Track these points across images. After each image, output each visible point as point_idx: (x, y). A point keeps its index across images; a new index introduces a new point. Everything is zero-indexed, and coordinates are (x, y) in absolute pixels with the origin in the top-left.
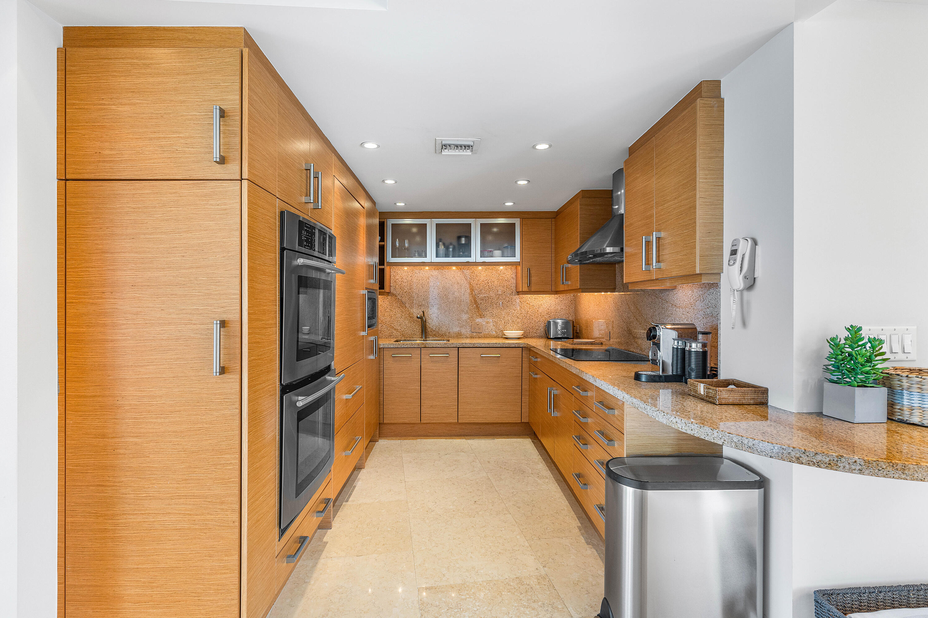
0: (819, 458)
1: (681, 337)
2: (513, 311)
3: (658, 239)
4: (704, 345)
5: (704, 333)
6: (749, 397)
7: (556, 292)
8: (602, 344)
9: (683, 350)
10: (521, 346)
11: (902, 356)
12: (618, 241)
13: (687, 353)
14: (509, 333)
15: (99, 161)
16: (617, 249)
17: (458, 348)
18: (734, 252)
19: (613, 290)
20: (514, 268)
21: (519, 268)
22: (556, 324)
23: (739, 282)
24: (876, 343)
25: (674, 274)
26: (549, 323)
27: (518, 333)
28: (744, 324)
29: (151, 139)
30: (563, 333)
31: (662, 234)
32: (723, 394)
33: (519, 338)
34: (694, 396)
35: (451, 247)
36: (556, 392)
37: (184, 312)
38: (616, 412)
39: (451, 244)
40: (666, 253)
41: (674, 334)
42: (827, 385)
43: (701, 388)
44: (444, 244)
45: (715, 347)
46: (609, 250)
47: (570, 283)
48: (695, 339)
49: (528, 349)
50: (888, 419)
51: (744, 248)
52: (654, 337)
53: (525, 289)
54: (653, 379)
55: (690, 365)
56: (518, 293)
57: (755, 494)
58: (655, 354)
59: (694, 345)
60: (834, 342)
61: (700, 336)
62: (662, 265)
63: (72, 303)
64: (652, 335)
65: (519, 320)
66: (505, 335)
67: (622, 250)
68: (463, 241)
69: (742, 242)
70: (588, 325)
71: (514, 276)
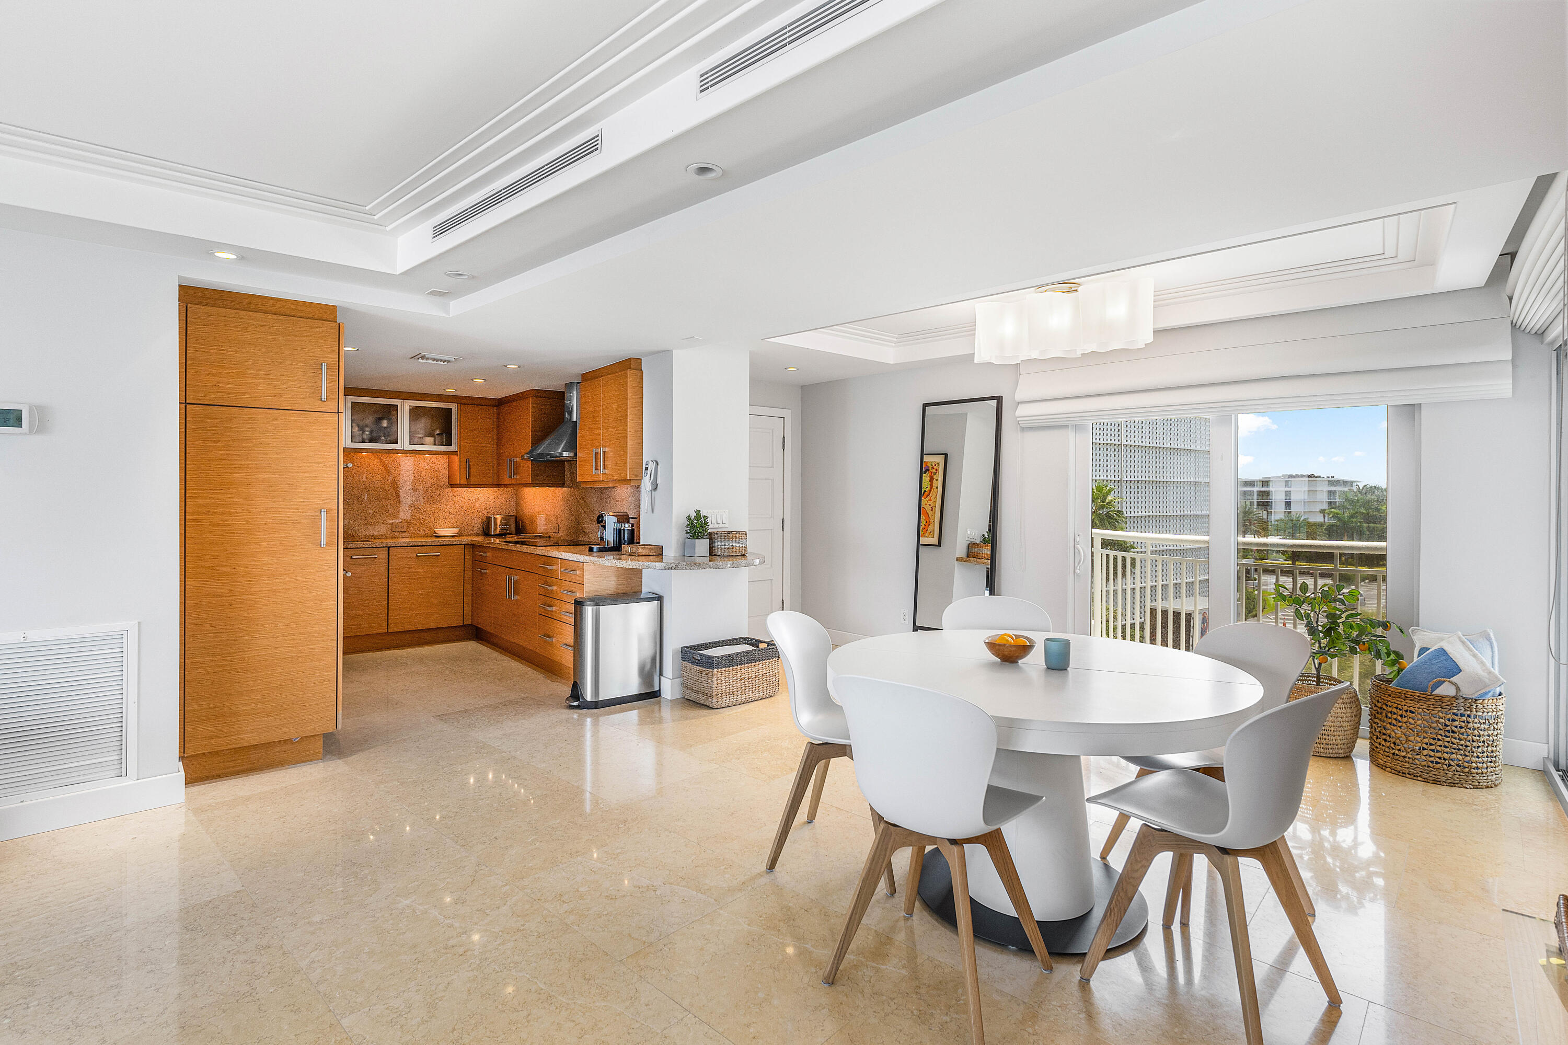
0: (672, 565)
1: (618, 521)
2: (445, 506)
3: (604, 452)
4: (633, 525)
5: (632, 518)
6: (653, 552)
7: (498, 486)
8: (550, 537)
9: (620, 530)
10: (464, 543)
11: (721, 526)
12: (572, 446)
13: (622, 531)
14: (442, 531)
15: (218, 392)
16: (572, 454)
17: (389, 548)
18: (647, 469)
19: (563, 485)
20: (445, 457)
21: (456, 459)
22: (495, 519)
23: (649, 487)
24: (706, 517)
25: (614, 478)
26: (489, 519)
27: (454, 531)
28: (653, 511)
29: (265, 379)
30: (502, 529)
31: (607, 450)
32: (640, 550)
33: (453, 536)
34: (625, 555)
35: (367, 429)
36: (516, 578)
37: (292, 503)
38: (578, 572)
39: (367, 426)
40: (609, 463)
41: (615, 519)
42: (687, 540)
43: (629, 550)
44: (358, 426)
45: (639, 528)
46: (565, 454)
47: (518, 477)
48: (628, 522)
49: (473, 546)
50: (710, 555)
51: (652, 466)
52: (602, 521)
53: (464, 481)
54: (601, 550)
55: (624, 539)
56: (452, 485)
57: (655, 604)
58: (602, 533)
59: (626, 525)
60: (689, 518)
61: (631, 520)
62: (606, 471)
63: (192, 497)
64: (600, 520)
65: (452, 516)
66: (436, 533)
67: (576, 455)
68: (385, 423)
69: (650, 462)
70: (533, 520)
71: (446, 466)
